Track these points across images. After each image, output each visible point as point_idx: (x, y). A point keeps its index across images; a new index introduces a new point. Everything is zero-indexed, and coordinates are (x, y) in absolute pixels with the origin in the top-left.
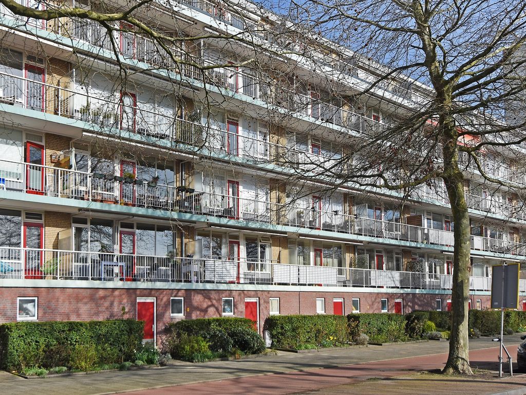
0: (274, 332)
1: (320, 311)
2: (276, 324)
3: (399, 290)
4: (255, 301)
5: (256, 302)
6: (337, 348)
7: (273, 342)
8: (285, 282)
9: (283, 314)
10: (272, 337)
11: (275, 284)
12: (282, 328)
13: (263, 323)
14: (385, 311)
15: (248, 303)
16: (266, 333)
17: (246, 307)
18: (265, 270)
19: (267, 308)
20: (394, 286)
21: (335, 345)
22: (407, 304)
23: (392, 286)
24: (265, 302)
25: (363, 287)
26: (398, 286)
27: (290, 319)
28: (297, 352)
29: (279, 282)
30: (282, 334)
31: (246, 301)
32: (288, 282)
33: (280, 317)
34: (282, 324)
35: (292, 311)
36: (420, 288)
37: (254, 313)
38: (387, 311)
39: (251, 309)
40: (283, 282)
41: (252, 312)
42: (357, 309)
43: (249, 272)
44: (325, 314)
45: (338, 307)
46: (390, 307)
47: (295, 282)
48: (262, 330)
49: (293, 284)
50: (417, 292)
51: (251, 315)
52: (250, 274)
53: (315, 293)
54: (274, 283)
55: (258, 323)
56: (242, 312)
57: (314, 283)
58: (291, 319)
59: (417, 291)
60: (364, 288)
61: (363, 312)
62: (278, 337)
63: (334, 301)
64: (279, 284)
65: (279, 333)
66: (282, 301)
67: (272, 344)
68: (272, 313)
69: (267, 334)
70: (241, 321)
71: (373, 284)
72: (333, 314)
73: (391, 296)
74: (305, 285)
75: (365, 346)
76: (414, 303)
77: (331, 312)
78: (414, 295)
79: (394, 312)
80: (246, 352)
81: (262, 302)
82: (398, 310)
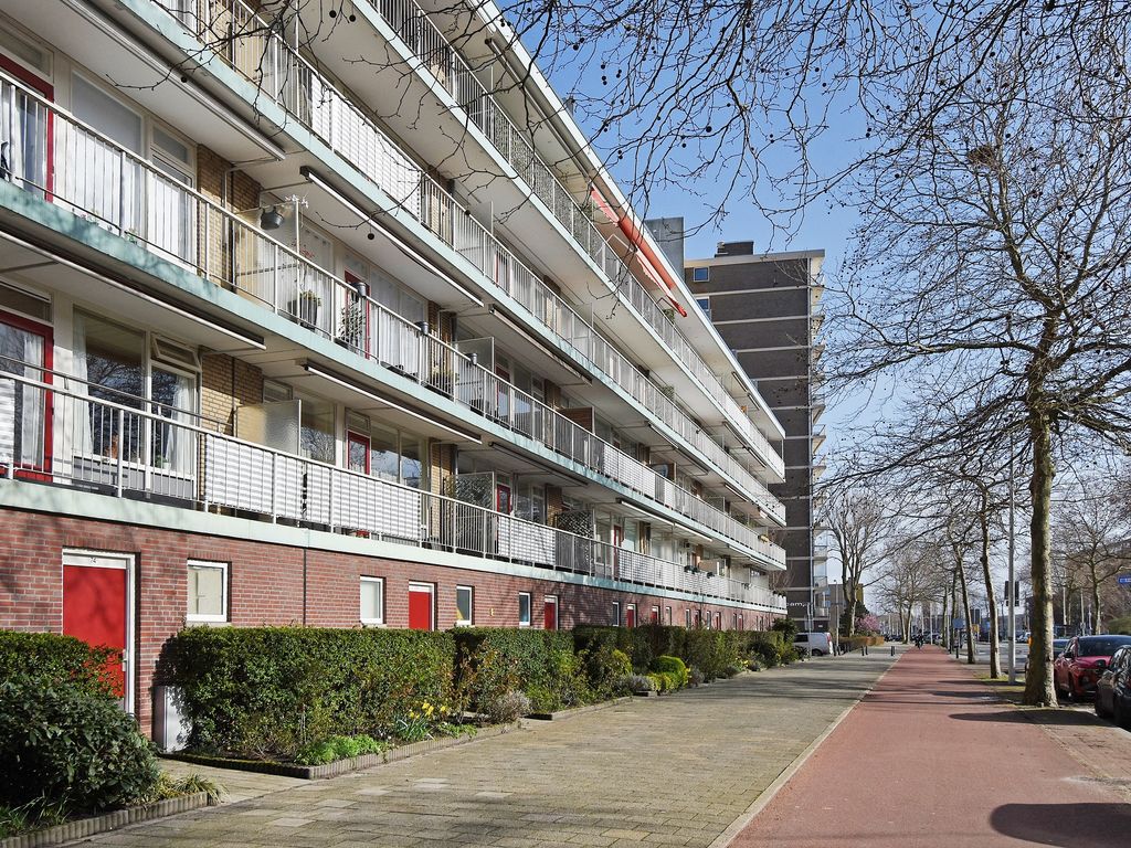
0: (204, 693)
1: (370, 618)
2: (211, 661)
3: (553, 572)
4: (120, 565)
5: (124, 573)
6: (445, 741)
7: (196, 729)
8: (254, 508)
9: (241, 624)
10: (193, 709)
11: (213, 509)
12: (239, 675)
13: (152, 656)
14: (525, 624)
15: (76, 576)
16: (169, 698)
17: (70, 587)
18: (173, 467)
19: (177, 599)
20: (544, 562)
21: (438, 733)
22: (567, 608)
23: (541, 561)
24: (165, 570)
25: (480, 555)
26: (551, 563)
27: (271, 642)
28: (304, 775)
29: (231, 503)
30: (239, 699)
31: (67, 561)
32: (266, 510)
33: (230, 634)
34: (241, 661)
35: (277, 612)
36: (588, 574)
37: (112, 615)
38: (528, 623)
39: (98, 593)
40: (244, 505)
41: (100, 609)
42: (465, 617)
43: (98, 458)
44: (384, 626)
45: (421, 606)
46: (536, 613)
47: (289, 515)
48: (147, 681)
49: (282, 521)
50: (585, 582)
51: (97, 622)
52: (101, 467)
53: (356, 560)
54: (207, 504)
55: (130, 655)
56: (42, 607)
57: (353, 525)
58: (279, 641)
59: (585, 580)
60: (484, 560)
61: (481, 624)
62: (219, 711)
63: (412, 589)
64: (230, 512)
65: (224, 695)
66: (239, 577)
67: (194, 739)
68: (194, 619)
69: (169, 701)
70: (19, 649)
71: (503, 552)
72: (406, 626)
73: (539, 586)
74: (325, 528)
75: (515, 724)
76: (579, 608)
77: (402, 623)
78: (579, 586)
79: (543, 627)
80: (38, 808)
81: (152, 569)
82: (550, 624)
